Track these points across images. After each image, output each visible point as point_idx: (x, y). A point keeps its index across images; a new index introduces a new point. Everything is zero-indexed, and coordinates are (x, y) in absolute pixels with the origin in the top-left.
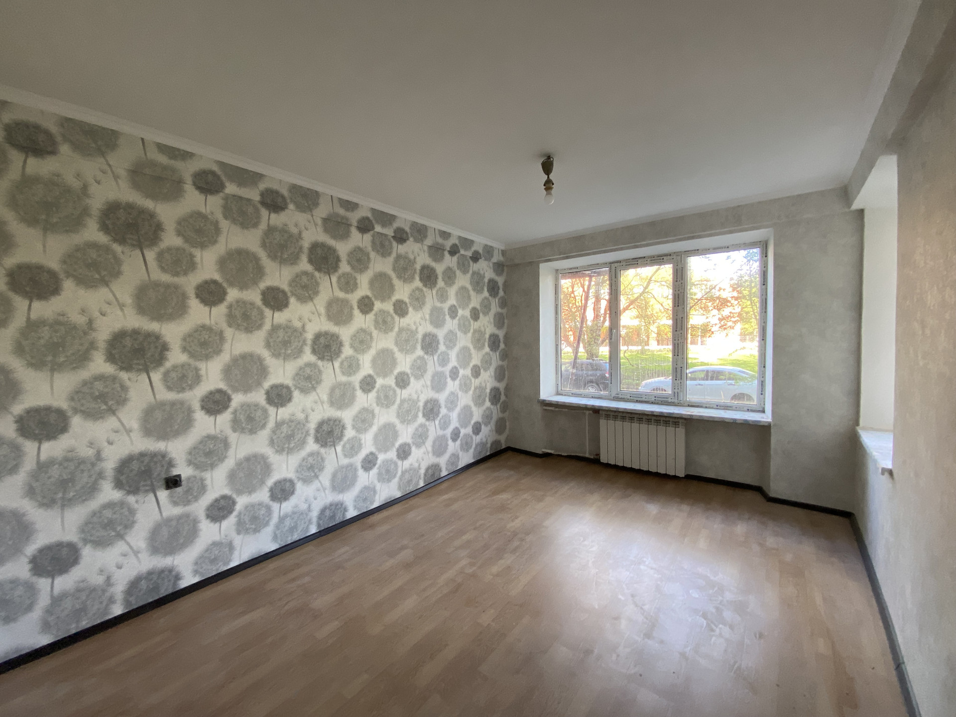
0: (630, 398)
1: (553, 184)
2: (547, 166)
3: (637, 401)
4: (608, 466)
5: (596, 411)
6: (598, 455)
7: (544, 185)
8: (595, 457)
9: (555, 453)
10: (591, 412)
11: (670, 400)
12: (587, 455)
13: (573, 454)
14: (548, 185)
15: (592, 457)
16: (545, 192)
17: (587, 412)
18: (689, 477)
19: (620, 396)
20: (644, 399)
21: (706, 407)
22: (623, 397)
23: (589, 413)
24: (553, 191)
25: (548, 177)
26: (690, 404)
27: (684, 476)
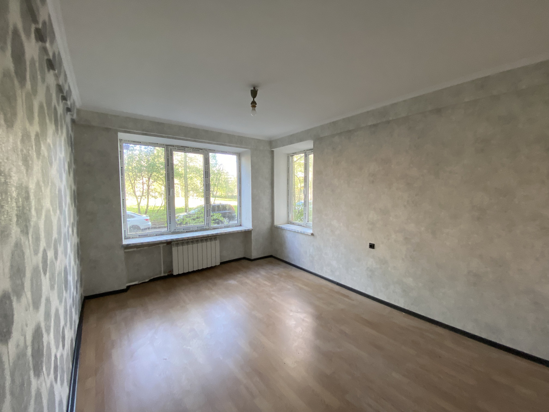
0: (183, 231)
1: (256, 104)
2: (254, 93)
3: (187, 231)
4: (179, 275)
5: (169, 243)
6: (172, 271)
7: (251, 104)
8: (169, 273)
9: (139, 283)
10: (165, 244)
11: (205, 228)
12: (162, 275)
13: (152, 278)
14: (254, 104)
15: (166, 275)
16: (251, 108)
17: (162, 245)
18: (222, 263)
19: (177, 231)
20: (191, 230)
21: (220, 228)
22: (178, 231)
23: (163, 246)
24: (256, 108)
25: (254, 100)
26: (214, 228)
27: (219, 264)
